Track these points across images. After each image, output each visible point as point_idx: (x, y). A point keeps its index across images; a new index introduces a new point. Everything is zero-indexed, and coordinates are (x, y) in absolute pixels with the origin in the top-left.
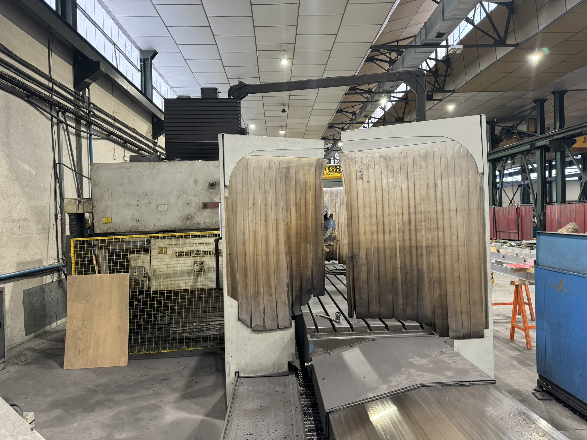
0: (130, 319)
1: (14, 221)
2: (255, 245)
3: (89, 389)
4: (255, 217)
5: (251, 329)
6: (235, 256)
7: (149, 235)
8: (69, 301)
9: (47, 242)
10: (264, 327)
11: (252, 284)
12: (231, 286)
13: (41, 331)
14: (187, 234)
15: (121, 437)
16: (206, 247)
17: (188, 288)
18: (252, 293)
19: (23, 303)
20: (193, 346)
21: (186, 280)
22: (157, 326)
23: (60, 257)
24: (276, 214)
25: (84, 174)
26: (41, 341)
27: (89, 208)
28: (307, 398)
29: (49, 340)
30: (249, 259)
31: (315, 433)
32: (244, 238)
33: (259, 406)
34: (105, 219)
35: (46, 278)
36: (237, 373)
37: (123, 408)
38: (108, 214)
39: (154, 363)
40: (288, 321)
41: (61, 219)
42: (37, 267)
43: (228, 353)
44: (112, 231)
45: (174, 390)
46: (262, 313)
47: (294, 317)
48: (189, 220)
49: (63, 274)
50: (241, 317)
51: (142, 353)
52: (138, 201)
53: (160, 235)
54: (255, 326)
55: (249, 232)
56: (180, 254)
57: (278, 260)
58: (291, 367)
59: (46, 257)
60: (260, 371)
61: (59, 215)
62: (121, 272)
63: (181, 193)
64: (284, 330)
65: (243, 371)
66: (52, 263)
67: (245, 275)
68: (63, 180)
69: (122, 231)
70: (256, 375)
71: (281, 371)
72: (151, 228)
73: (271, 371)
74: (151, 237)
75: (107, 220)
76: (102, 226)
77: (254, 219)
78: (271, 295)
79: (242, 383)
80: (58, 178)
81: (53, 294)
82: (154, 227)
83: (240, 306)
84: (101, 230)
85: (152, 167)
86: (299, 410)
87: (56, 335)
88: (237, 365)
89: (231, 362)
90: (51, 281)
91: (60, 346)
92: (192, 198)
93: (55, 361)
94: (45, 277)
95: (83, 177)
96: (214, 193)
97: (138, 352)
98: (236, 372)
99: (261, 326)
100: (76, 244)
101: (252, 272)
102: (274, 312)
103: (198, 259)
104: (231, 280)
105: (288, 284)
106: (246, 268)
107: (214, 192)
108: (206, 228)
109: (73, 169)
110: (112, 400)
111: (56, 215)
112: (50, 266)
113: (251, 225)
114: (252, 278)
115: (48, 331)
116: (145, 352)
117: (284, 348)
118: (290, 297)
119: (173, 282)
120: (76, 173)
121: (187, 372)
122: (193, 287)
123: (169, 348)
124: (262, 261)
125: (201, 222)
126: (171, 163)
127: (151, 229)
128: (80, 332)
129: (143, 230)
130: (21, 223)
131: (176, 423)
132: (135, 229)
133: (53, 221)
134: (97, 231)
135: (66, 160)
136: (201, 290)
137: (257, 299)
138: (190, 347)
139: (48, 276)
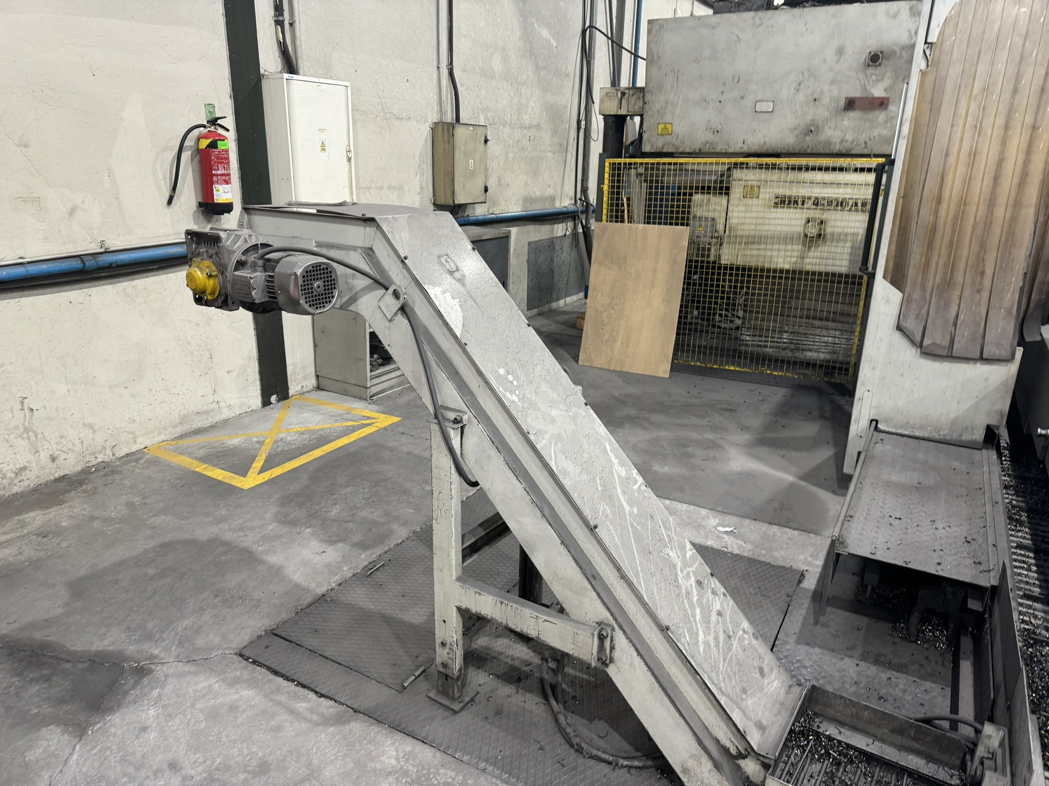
0: (681, 306)
1: (523, 127)
2: (968, 181)
3: (614, 397)
4: (983, 118)
5: (919, 350)
6: (916, 201)
7: (733, 160)
8: (594, 263)
9: (563, 169)
10: (950, 351)
11: (941, 263)
12: (894, 262)
13: (546, 308)
14: (803, 161)
15: (662, 470)
16: (837, 191)
17: (787, 267)
18: (938, 280)
19: (528, 261)
20: (781, 370)
21: (786, 250)
22: (716, 330)
23: (578, 196)
24: (1037, 113)
25: (624, 45)
26: (546, 322)
27: (637, 107)
28: (1018, 496)
29: (556, 322)
30: (947, 211)
31: (1031, 555)
32: (944, 165)
33: (916, 482)
34: (661, 126)
35: (558, 228)
36: (874, 422)
37: (664, 434)
38: (668, 118)
39: (710, 383)
40: (1008, 347)
41: (585, 129)
42: (547, 208)
43: (863, 384)
44: (670, 150)
45: (744, 429)
46: (952, 323)
47: (1022, 342)
48: (811, 135)
49: (580, 225)
50: (903, 324)
51: (692, 363)
52: (722, 93)
53: (752, 161)
54: (929, 345)
55: (959, 151)
56: (784, 202)
57: (1014, 219)
58: (991, 435)
59: (560, 193)
60: (921, 428)
61: (583, 123)
62: (677, 224)
63: (806, 75)
64: (993, 364)
65: (886, 421)
66: (566, 205)
67: (929, 243)
68: (594, 58)
69: (687, 150)
70: (912, 434)
71: (966, 437)
72: (737, 147)
73: (944, 433)
74: (736, 164)
75: (665, 128)
76: (655, 139)
77: (977, 122)
78: (979, 291)
79: (882, 440)
80: (587, 54)
81: (564, 254)
82: (742, 145)
83: (906, 303)
84: (652, 146)
85: (758, 22)
86: (1001, 508)
87: (566, 317)
88: (877, 408)
89: (867, 401)
90: (564, 234)
91: (572, 332)
92: (826, 88)
93: (567, 351)
94: (556, 225)
95: (623, 50)
96: (874, 77)
97: (686, 361)
98: (872, 421)
99: (944, 348)
100: (614, 169)
101: (947, 238)
102: (980, 324)
103: (817, 214)
104: (896, 250)
105: (1026, 274)
106: (934, 230)
107: (875, 74)
108: (844, 152)
109: (610, 36)
110: (647, 420)
111: (579, 122)
112: (565, 210)
113: (968, 135)
114: (944, 251)
115: (554, 310)
116: (698, 364)
117: (983, 398)
118: (1024, 301)
119: (763, 253)
120: (612, 41)
121: (766, 408)
122: (798, 267)
123: (739, 365)
124: (975, 218)
125: (835, 140)
126: (797, 11)
127: (738, 150)
128: (605, 314)
129: (723, 151)
130: (532, 132)
131: (747, 476)
132: (709, 147)
133: (573, 133)
134: (646, 148)
135: (601, 21)
136: (814, 273)
137: (945, 295)
138: (775, 369)
139: (560, 226)
